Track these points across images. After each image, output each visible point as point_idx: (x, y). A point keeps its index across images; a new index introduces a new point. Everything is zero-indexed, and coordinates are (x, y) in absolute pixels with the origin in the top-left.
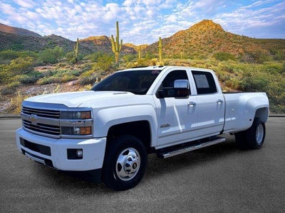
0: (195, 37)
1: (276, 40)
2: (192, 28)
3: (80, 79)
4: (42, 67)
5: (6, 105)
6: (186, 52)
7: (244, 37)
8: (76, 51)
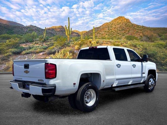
0: (114, 26)
1: (162, 28)
2: (112, 21)
3: (47, 51)
4: (25, 44)
5: (4, 66)
6: (109, 35)
7: (143, 26)
8: (45, 35)
